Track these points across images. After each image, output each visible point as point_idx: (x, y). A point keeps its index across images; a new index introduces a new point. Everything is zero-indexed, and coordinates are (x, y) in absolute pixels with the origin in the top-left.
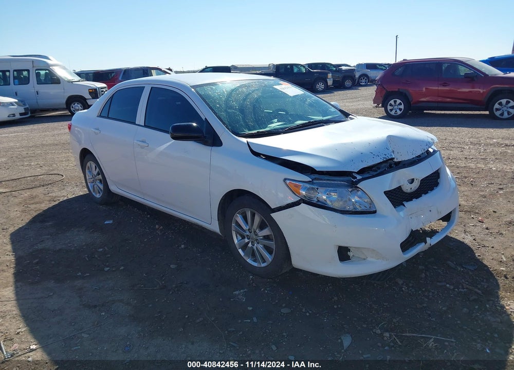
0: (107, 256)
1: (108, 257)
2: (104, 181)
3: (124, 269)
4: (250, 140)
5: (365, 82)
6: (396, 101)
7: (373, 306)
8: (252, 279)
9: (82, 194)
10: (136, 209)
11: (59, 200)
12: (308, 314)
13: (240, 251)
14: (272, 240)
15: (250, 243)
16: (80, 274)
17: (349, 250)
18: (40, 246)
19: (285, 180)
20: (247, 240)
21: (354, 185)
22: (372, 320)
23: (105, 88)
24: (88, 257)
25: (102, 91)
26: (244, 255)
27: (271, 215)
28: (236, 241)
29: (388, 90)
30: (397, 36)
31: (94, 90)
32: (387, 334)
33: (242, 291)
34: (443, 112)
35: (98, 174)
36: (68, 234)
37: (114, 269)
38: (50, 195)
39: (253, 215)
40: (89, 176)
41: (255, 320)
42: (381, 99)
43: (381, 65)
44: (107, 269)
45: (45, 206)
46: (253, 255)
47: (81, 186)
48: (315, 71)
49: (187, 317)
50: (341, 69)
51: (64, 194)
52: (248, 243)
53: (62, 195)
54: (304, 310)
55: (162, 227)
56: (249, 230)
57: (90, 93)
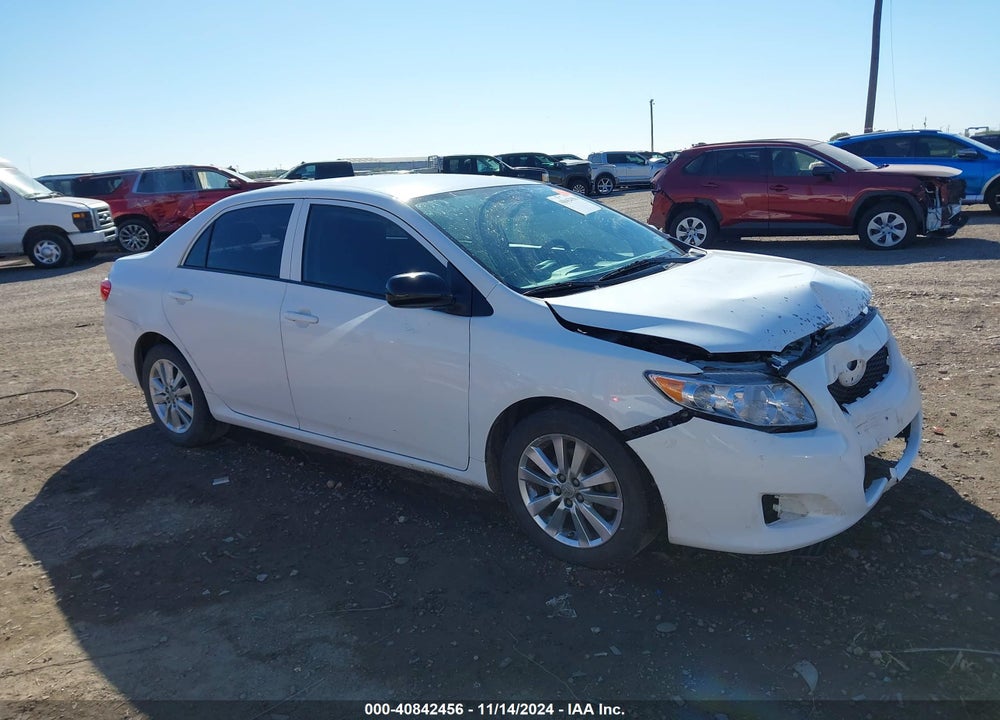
0: (250, 551)
1: (252, 553)
2: (198, 398)
3: (298, 574)
4: (553, 301)
5: (609, 188)
6: (692, 221)
7: (825, 603)
8: (571, 573)
9: (133, 428)
10: (268, 451)
11: (88, 443)
12: (711, 630)
13: (538, 519)
14: (614, 493)
15: (562, 502)
16: (207, 592)
17: (777, 501)
18: (89, 543)
19: (647, 374)
20: (554, 497)
21: (778, 377)
22: (836, 631)
23: (106, 210)
24: (207, 554)
25: (101, 217)
26: (546, 528)
27: (629, 443)
28: (527, 501)
29: (677, 201)
30: (651, 102)
31: (83, 215)
32: (877, 654)
33: (562, 598)
34: (774, 239)
35: (182, 384)
36: (142, 513)
37: (277, 577)
38: (62, 433)
39: (569, 447)
40: (155, 389)
41: (615, 651)
42: (664, 219)
43: (633, 155)
44: (262, 577)
45: (62, 458)
46: (568, 524)
47: (124, 413)
48: (517, 168)
49: (476, 658)
50: (564, 165)
51: (93, 431)
52: (557, 502)
53: (90, 433)
54: (701, 623)
55: (340, 484)
56: (559, 476)
57: (76, 221)
